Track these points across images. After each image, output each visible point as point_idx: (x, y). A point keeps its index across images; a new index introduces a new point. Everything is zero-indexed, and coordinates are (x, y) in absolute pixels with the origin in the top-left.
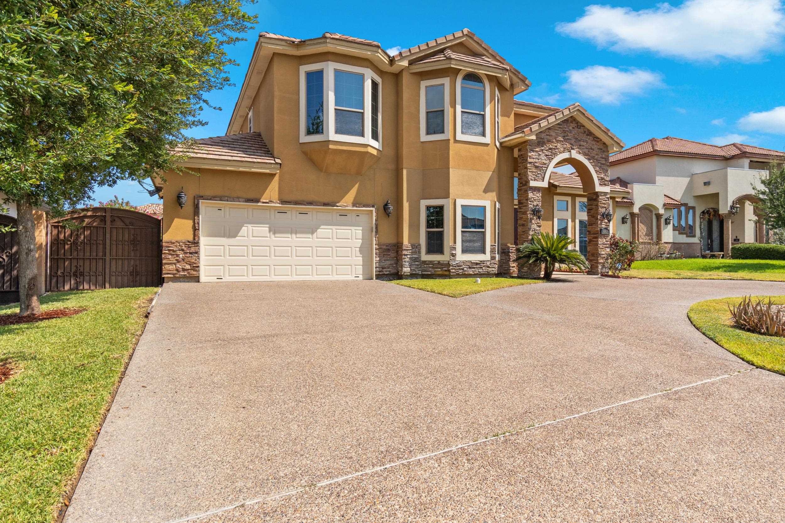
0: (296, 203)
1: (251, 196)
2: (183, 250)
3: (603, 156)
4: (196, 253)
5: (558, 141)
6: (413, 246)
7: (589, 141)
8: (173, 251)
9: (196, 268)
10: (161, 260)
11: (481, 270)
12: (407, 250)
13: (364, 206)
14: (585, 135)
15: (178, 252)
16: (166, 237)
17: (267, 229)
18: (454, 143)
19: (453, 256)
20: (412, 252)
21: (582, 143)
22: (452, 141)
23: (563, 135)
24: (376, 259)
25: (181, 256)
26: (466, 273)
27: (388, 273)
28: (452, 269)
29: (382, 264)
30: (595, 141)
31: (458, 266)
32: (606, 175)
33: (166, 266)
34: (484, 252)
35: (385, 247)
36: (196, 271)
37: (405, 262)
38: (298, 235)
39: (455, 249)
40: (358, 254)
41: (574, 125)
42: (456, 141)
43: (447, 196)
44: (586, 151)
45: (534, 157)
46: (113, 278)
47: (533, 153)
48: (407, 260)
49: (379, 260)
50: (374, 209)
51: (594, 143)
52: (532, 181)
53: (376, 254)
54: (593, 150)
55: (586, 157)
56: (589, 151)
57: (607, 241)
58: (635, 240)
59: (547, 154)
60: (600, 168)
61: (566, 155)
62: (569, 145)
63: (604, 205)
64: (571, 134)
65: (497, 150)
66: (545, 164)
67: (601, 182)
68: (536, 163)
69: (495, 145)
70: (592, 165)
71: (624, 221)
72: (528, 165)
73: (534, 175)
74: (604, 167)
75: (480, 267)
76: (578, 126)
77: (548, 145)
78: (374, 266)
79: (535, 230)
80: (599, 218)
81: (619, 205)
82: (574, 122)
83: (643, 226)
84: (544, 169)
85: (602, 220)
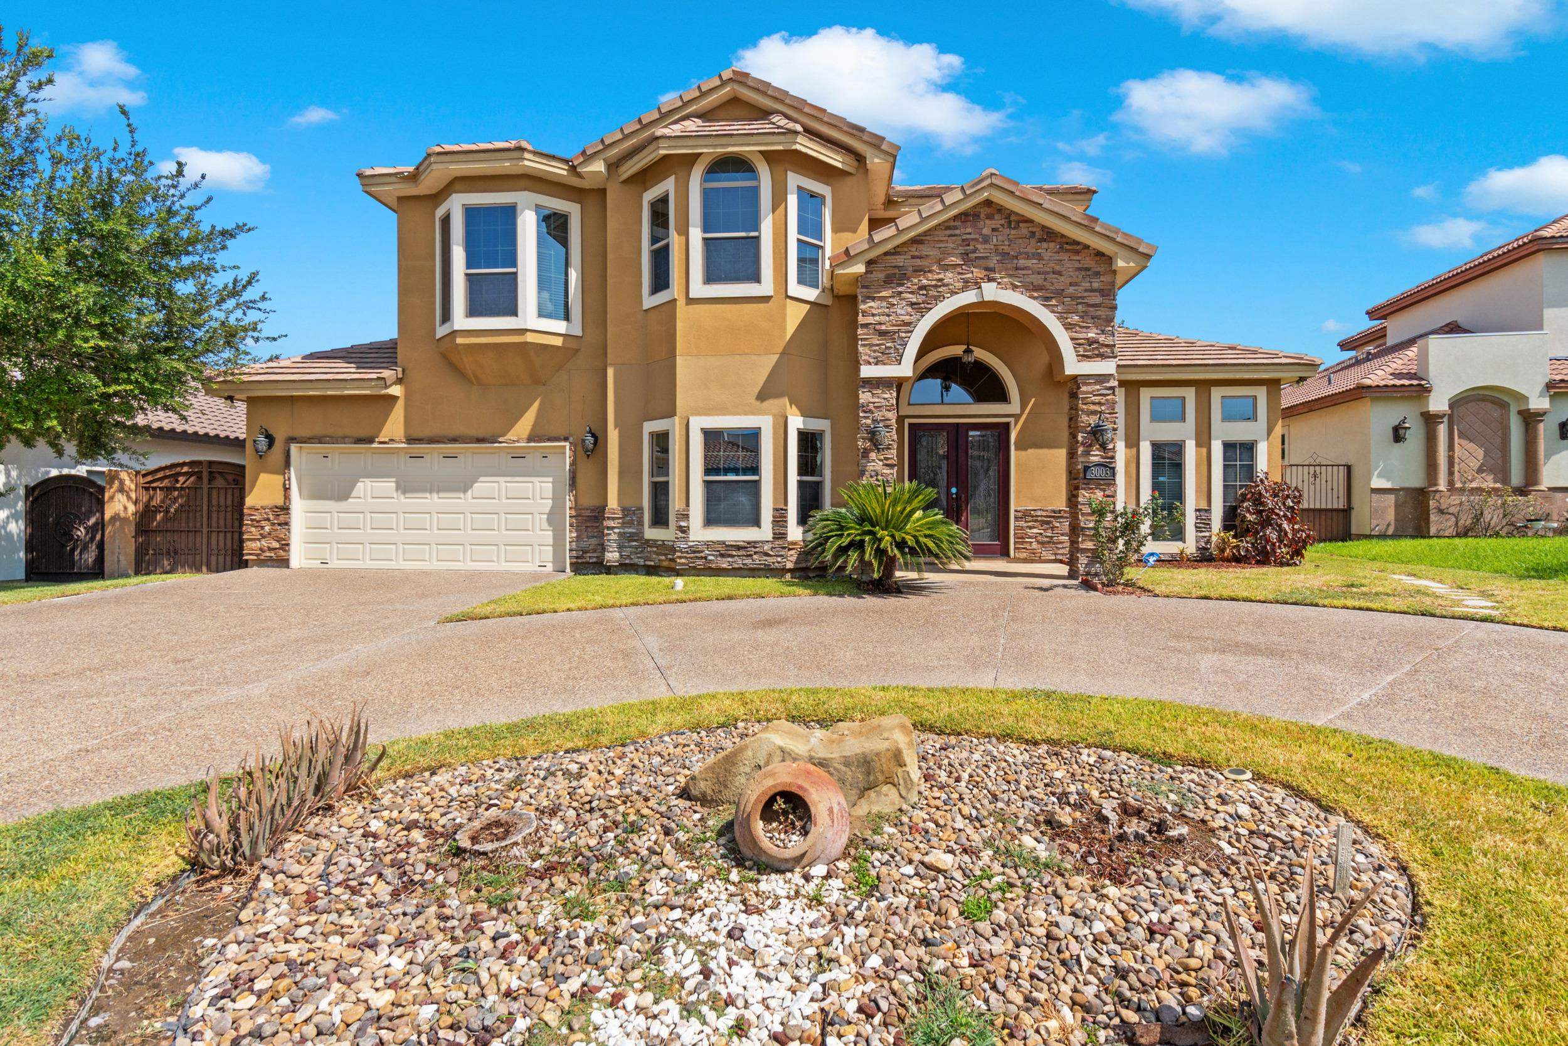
0: (432, 440)
1: (363, 433)
2: (268, 520)
3: (1096, 285)
4: (287, 524)
5: (946, 268)
6: (626, 511)
7: (1047, 255)
8: (258, 522)
9: (285, 546)
10: (241, 534)
11: (748, 561)
12: (614, 519)
13: (550, 440)
14: (1033, 241)
15: (263, 523)
16: (249, 501)
17: (393, 485)
18: (687, 304)
19: (684, 532)
20: (623, 523)
21: (1022, 262)
22: (681, 302)
23: (961, 250)
24: (570, 535)
25: (267, 528)
26: (713, 566)
27: (594, 560)
28: (680, 558)
29: (583, 544)
30: (1067, 251)
31: (694, 552)
32: (1103, 332)
33: (248, 543)
34: (757, 523)
35: (588, 513)
36: (285, 551)
37: (609, 540)
38: (442, 495)
39: (686, 517)
40: (545, 525)
41: (998, 221)
42: (690, 301)
43: (670, 412)
44: (1038, 280)
45: (875, 312)
46: (213, 559)
47: (872, 304)
48: (614, 537)
49: (577, 537)
50: (567, 444)
51: (1064, 256)
52: (869, 367)
53: (571, 525)
54: (1060, 273)
55: (1036, 294)
56: (1045, 279)
57: (1108, 496)
58: (1436, 485)
59: (914, 300)
60: (1081, 317)
61: (969, 297)
62: (978, 273)
63: (1097, 408)
64: (987, 246)
65: (808, 306)
66: (909, 324)
67: (1085, 350)
68: (880, 324)
69: (788, 297)
70: (1053, 312)
71: (1398, 434)
72: (860, 331)
73: (875, 351)
74: (1099, 313)
75: (748, 556)
76: (1010, 222)
77: (916, 281)
78: (568, 547)
79: (877, 475)
80: (1080, 438)
81: (1378, 395)
82: (996, 217)
83: (1471, 446)
84: (903, 335)
85: (1091, 445)
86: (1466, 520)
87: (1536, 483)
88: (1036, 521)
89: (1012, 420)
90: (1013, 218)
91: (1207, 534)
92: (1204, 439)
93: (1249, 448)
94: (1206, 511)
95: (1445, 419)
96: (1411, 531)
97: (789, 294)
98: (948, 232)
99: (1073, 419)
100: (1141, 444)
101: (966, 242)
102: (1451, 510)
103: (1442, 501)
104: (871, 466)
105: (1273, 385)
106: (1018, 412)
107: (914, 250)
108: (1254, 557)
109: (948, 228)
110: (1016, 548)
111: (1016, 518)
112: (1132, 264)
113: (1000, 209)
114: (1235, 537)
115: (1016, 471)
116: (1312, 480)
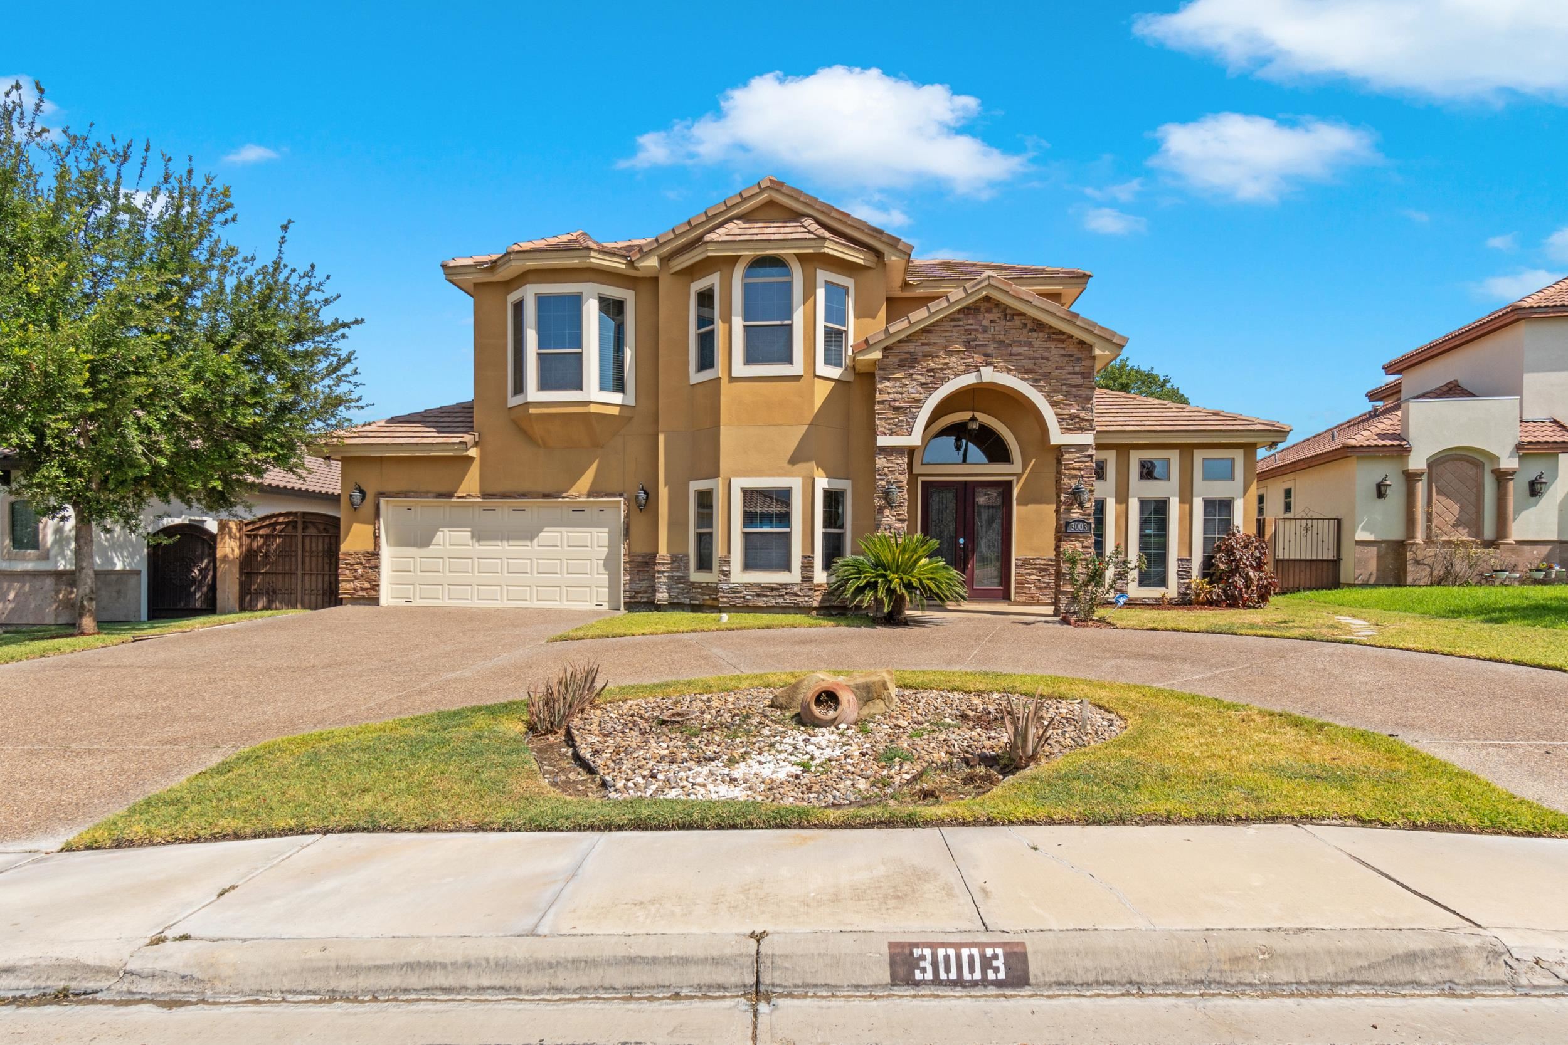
0: (504, 496)
1: (443, 489)
2: (361, 564)
3: (1077, 369)
4: (377, 567)
5: (950, 354)
6: (674, 558)
7: (1037, 343)
8: (352, 565)
9: (376, 587)
10: (337, 576)
11: (780, 600)
12: (663, 564)
13: (606, 495)
14: (1025, 331)
15: (356, 567)
16: (344, 547)
17: (469, 534)
18: (730, 382)
19: (725, 575)
20: (671, 568)
21: (1015, 349)
22: (724, 381)
23: (964, 338)
24: (624, 578)
25: (360, 571)
26: (751, 604)
27: (645, 600)
28: (722, 597)
29: (636, 586)
30: (1054, 340)
31: (734, 592)
32: (1083, 408)
33: (344, 584)
34: (788, 568)
35: (640, 559)
36: (375, 590)
37: (660, 583)
38: (511, 543)
39: (728, 563)
40: (602, 570)
41: (995, 315)
42: (732, 380)
43: (715, 474)
44: (1028, 364)
45: (890, 391)
46: (307, 598)
47: (888, 384)
48: (664, 580)
49: (630, 580)
50: (622, 499)
51: (1051, 345)
52: (885, 437)
53: (625, 570)
54: (1047, 359)
55: (1027, 377)
56: (1035, 364)
58: (1413, 538)
59: (924, 381)
60: (1065, 396)
61: (970, 379)
62: (978, 358)
63: (1077, 473)
64: (986, 335)
65: (833, 384)
66: (918, 401)
67: (1068, 424)
68: (895, 401)
69: (816, 376)
70: (1041, 391)
71: (1381, 491)
72: (877, 407)
73: (889, 424)
74: (1081, 392)
75: (780, 596)
76: (1006, 315)
77: (925, 364)
78: (622, 589)
79: (890, 528)
80: (1063, 498)
81: (1362, 454)
82: (995, 310)
83: (1448, 502)
84: (914, 410)
85: (1071, 504)
86: (1440, 570)
87: (1505, 537)
88: (1035, 568)
89: (1014, 479)
90: (1008, 311)
91: (1187, 581)
92: (1186, 497)
93: (1226, 505)
94: (1187, 560)
95: (1425, 478)
96: (1391, 580)
97: (818, 373)
98: (953, 323)
99: (1058, 481)
100: (1130, 500)
101: (968, 332)
102: (1426, 562)
103: (1418, 552)
104: (885, 521)
105: (1249, 449)
106: (1020, 471)
107: (924, 339)
108: (1224, 601)
109: (953, 320)
110: (1016, 593)
111: (1016, 565)
112: (1107, 353)
113: (997, 304)
114: (1209, 583)
115: (1017, 525)
116: (1304, 532)
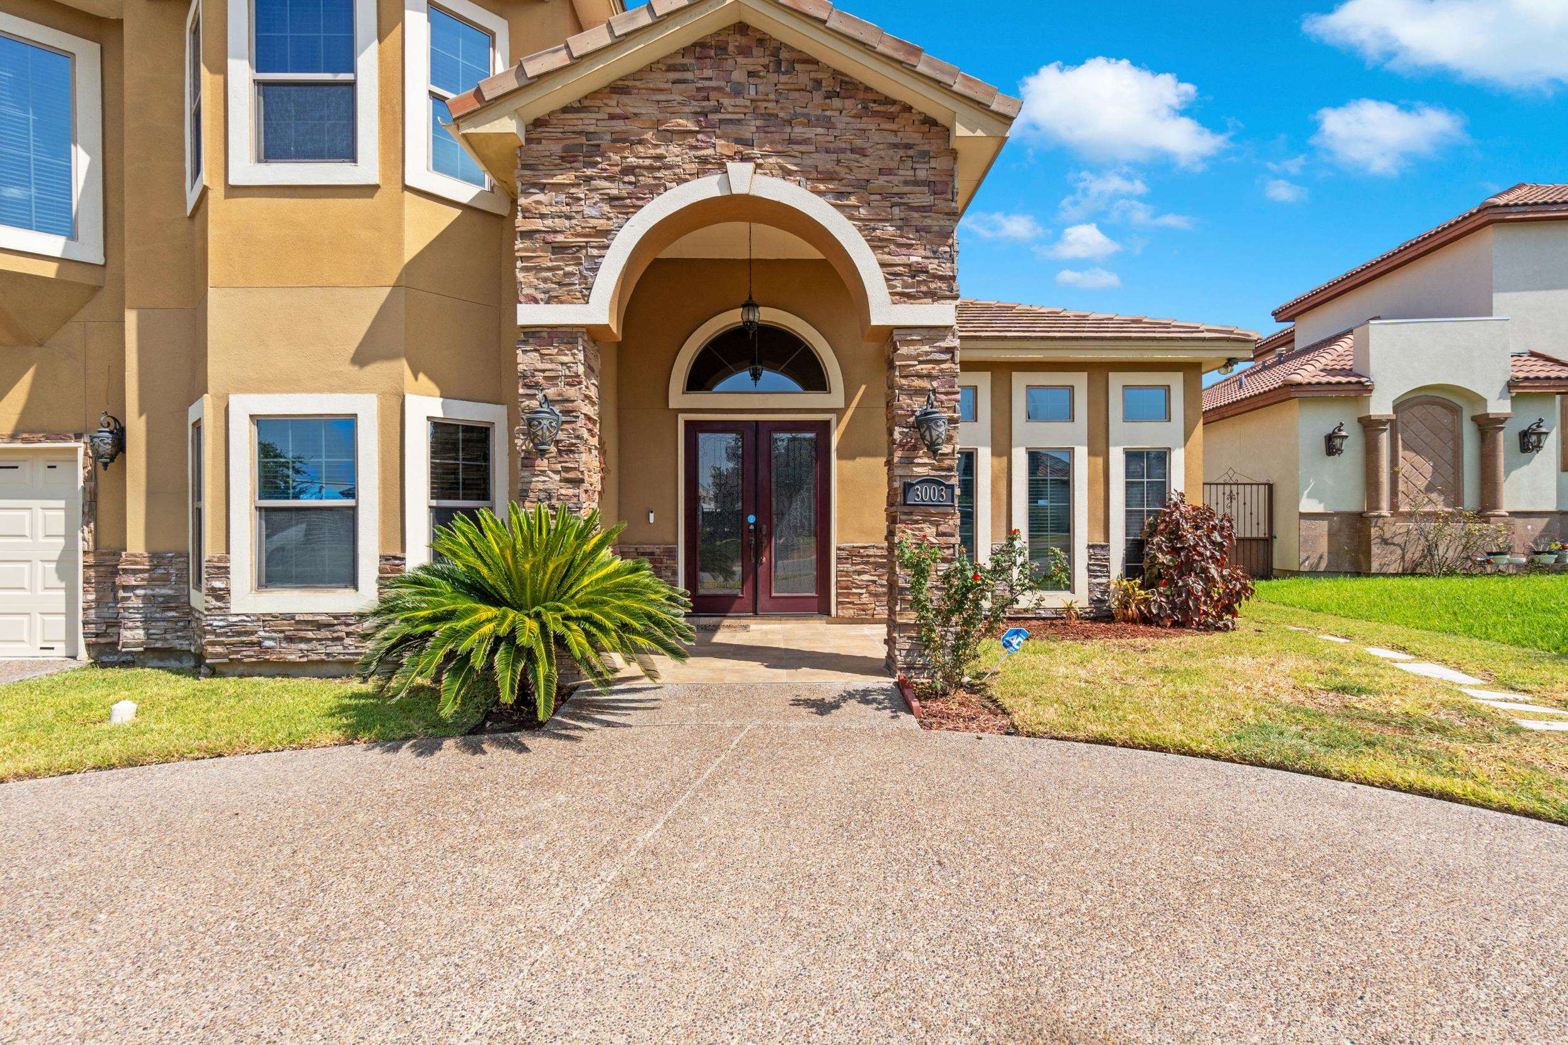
3: (922, 174)
5: (668, 136)
6: (157, 558)
7: (841, 121)
11: (337, 649)
12: (135, 572)
13: (49, 437)
14: (818, 96)
19: (219, 598)
20: (151, 580)
21: (799, 131)
22: (216, 195)
23: (695, 106)
24: (83, 597)
26: (273, 658)
28: (213, 644)
30: (876, 114)
31: (239, 634)
32: (935, 254)
34: (351, 580)
35: (107, 561)
37: (125, 609)
39: (223, 571)
40: (55, 580)
41: (759, 59)
42: (234, 191)
43: (204, 388)
44: (825, 162)
45: (544, 210)
47: (540, 197)
48: (136, 603)
49: (97, 600)
50: (81, 446)
51: (869, 124)
52: (533, 306)
53: (87, 581)
54: (862, 152)
55: (822, 187)
56: (839, 161)
57: (944, 534)
58: (1377, 508)
59: (615, 192)
60: (899, 228)
61: (707, 188)
62: (723, 146)
63: (925, 384)
64: (739, 101)
65: (458, 212)
66: (606, 233)
67: (905, 286)
68: (555, 232)
69: (406, 188)
70: (851, 218)
71: (1332, 445)
72: (519, 244)
73: (545, 280)
74: (929, 222)
75: (334, 639)
76: (779, 63)
77: (616, 158)
78: (80, 617)
79: (550, 498)
80: (897, 436)
81: (1309, 395)
82: (756, 51)
84: (595, 252)
85: (914, 447)
86: (1415, 552)
87: (1495, 506)
88: (867, 563)
89: (833, 417)
90: (784, 55)
91: (1104, 580)
92: (1099, 446)
93: (1160, 459)
94: (1102, 547)
95: (1389, 426)
96: (1348, 567)
97: (407, 183)
98: (673, 76)
99: (889, 405)
100: (1014, 451)
101: (704, 94)
102: (1395, 541)
103: (1386, 528)
104: (538, 483)
105: (1192, 370)
106: (842, 405)
107: (613, 104)
108: (1171, 618)
109: (671, 68)
110: (838, 603)
111: (838, 558)
112: (979, 133)
113: (763, 40)
114: (1142, 586)
115: (839, 491)
116: (1227, 502)
